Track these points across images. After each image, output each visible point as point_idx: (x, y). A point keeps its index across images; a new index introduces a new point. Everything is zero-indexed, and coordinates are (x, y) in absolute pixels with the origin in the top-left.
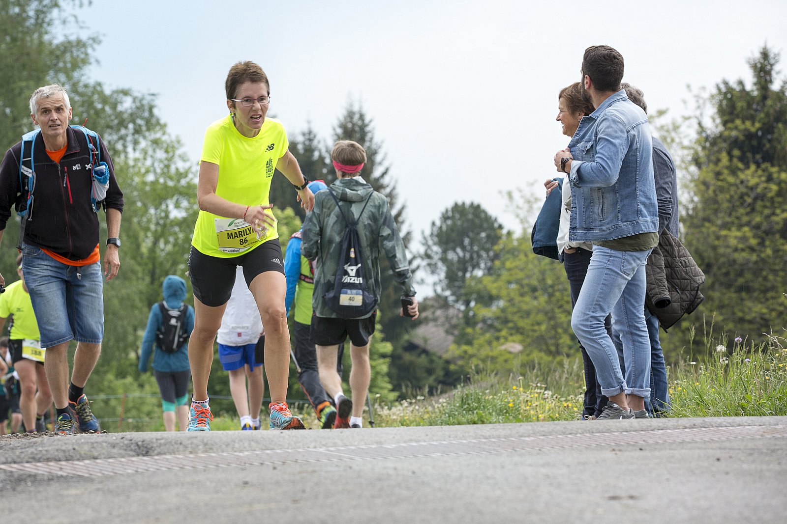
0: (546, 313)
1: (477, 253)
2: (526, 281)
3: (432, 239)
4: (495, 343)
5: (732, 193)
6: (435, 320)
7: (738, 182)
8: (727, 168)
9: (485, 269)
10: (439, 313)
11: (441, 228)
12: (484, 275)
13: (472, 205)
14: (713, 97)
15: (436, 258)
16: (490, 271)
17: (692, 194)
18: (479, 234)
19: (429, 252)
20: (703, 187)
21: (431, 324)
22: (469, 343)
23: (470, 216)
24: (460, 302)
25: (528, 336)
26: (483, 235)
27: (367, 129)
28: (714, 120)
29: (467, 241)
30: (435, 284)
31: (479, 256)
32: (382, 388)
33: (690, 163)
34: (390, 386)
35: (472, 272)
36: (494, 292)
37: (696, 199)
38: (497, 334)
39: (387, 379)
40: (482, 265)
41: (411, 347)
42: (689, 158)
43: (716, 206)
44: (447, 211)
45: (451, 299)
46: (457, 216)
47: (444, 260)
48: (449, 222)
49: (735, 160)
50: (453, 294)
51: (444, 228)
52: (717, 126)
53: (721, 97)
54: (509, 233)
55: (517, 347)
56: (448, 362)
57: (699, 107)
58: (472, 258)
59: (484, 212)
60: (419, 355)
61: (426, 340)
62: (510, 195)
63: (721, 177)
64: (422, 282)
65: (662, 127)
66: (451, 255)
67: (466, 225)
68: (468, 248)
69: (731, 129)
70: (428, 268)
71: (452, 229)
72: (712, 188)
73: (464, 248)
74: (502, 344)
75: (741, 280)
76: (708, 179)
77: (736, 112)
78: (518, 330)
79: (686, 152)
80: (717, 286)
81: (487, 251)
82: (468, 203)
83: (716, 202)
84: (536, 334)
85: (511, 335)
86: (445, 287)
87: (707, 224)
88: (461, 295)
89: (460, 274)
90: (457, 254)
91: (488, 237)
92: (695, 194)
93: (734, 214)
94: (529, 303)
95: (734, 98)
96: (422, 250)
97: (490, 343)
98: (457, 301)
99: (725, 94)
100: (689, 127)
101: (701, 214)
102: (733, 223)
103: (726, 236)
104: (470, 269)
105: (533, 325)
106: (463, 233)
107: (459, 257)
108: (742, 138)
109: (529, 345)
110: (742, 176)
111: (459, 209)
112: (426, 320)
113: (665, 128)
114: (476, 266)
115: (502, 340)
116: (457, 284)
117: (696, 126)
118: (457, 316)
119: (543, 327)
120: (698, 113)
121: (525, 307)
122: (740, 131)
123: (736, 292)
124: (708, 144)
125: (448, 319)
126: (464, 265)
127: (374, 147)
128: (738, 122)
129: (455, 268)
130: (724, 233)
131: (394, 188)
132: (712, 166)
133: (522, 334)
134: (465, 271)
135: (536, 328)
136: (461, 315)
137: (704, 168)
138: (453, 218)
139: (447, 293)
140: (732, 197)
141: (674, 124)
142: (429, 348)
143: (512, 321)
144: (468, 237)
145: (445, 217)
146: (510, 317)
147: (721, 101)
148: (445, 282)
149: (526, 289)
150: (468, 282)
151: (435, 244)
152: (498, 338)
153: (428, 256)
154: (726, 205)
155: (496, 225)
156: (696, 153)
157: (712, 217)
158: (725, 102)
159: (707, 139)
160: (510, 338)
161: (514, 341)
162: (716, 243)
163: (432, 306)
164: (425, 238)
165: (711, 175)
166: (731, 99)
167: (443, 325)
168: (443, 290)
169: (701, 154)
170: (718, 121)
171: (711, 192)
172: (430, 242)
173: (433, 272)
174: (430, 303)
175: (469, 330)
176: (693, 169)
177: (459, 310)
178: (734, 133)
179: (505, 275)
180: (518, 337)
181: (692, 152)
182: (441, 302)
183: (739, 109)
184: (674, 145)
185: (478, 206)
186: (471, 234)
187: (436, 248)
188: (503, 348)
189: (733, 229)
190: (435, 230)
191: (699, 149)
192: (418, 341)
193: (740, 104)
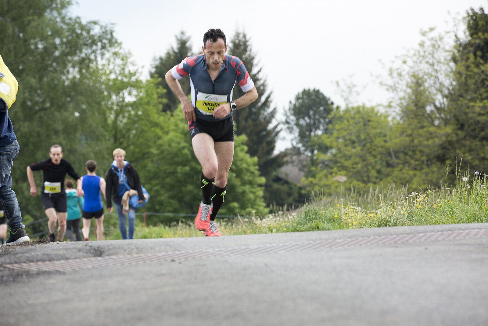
0: (361, 157)
1: (318, 120)
2: (348, 137)
3: (290, 112)
4: (329, 176)
5: (477, 79)
6: (292, 162)
7: (480, 71)
8: (473, 63)
9: (323, 130)
10: (295, 158)
11: (295, 105)
12: (323, 134)
13: (314, 90)
14: (464, 18)
15: (293, 123)
16: (326, 131)
17: (451, 80)
18: (319, 108)
19: (288, 120)
20: (458, 76)
21: (290, 165)
22: (314, 176)
23: (313, 97)
24: (308, 151)
25: (350, 172)
26: (322, 108)
27: (248, 43)
28: (465, 33)
29: (311, 113)
30: (292, 140)
31: (319, 122)
32: (260, 206)
33: (450, 60)
34: (264, 204)
35: (315, 132)
36: (328, 144)
37: (454, 83)
38: (330, 171)
39: (262, 200)
40: (321, 127)
41: (278, 179)
42: (450, 57)
43: (466, 87)
44: (299, 94)
45: (302, 149)
46: (305, 97)
47: (297, 125)
48: (300, 101)
49: (478, 58)
50: (303, 146)
51: (297, 105)
52: (467, 37)
53: (469, 19)
54: (338, 108)
55: (343, 179)
56: (301, 188)
57: (455, 25)
58: (315, 123)
59: (322, 94)
60: (283, 184)
61: (287, 175)
62: (337, 83)
63: (470, 69)
64: (284, 139)
65: (432, 38)
66: (302, 122)
67: (310, 103)
68: (312, 117)
69: (476, 38)
70: (288, 131)
71: (302, 105)
72: (464, 76)
73: (310, 117)
74: (334, 177)
75: (483, 134)
76: (461, 71)
77: (479, 28)
78: (343, 168)
79: (447, 54)
80: (467, 138)
81: (324, 118)
82: (312, 89)
83: (466, 84)
84: (355, 170)
85: (340, 171)
86: (298, 141)
87: (461, 99)
88: (308, 146)
89: (307, 133)
90: (305, 121)
91: (325, 109)
92: (454, 80)
93: (478, 92)
94: (350, 151)
95: (478, 19)
96: (284, 119)
97: (326, 176)
98: (305, 150)
99: (472, 16)
100: (449, 38)
101: (457, 93)
102: (477, 98)
103: (473, 106)
104: (313, 130)
105: (353, 164)
106: (310, 107)
107: (307, 123)
108: (482, 44)
109: (351, 177)
110: (483, 68)
111: (306, 93)
112: (287, 163)
113: (434, 39)
114: (317, 128)
115: (334, 174)
116: (306, 139)
117: (454, 38)
118: (306, 160)
119: (359, 166)
120: (455, 29)
121: (348, 153)
122: (481, 40)
123: (480, 141)
124: (461, 49)
125: (300, 161)
126: (310, 128)
127: (252, 55)
128: (480, 34)
129: (304, 130)
130: (472, 104)
131: (265, 81)
132: (464, 62)
133: (346, 170)
134: (311, 131)
135: (355, 166)
136: (308, 159)
137: (459, 63)
138: (302, 98)
139: (300, 145)
140: (476, 81)
141: (440, 36)
142: (289, 180)
143: (339, 162)
144: (312, 110)
145: (298, 98)
146: (338, 159)
147: (469, 21)
148: (298, 138)
149: (348, 142)
150: (312, 138)
151: (292, 115)
152: (331, 173)
153: (287, 122)
154: (472, 87)
155: (329, 102)
156: (454, 54)
157: (464, 94)
158: (471, 22)
159: (460, 45)
160: (339, 173)
161: (341, 175)
162: (467, 110)
163: (291, 154)
164: (285, 112)
165: (463, 68)
166: (475, 20)
167: (297, 165)
168: (297, 143)
169: (457, 54)
170: (468, 33)
171: (463, 78)
172: (289, 114)
173: (291, 132)
174: (289, 152)
175: (313, 168)
176: (452, 64)
177: (307, 156)
178: (478, 41)
179: (335, 134)
180: (344, 172)
181: (451, 53)
182: (296, 151)
183: (480, 26)
184: (440, 49)
185: (318, 91)
186: (314, 109)
187: (293, 118)
188: (334, 179)
189: (478, 101)
190: (292, 106)
191: (456, 51)
192: (282, 176)
193: (481, 23)
